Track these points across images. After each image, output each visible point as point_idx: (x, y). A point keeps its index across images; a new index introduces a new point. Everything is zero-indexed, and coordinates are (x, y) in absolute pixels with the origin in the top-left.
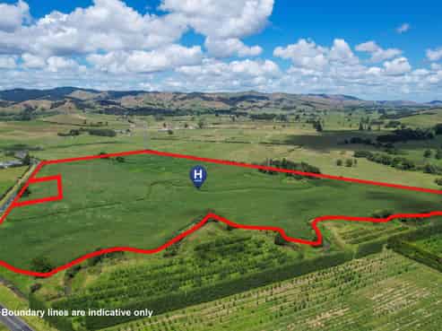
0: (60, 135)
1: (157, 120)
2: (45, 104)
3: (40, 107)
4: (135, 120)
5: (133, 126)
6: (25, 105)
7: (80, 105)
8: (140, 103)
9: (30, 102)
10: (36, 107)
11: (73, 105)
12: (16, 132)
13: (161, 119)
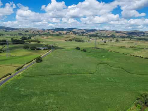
0: (66, 41)
1: (100, 38)
2: (64, 32)
3: (63, 33)
4: (92, 38)
5: (91, 39)
6: (59, 32)
7: (75, 33)
8: (94, 33)
9: (60, 32)
10: (62, 33)
11: (72, 33)
12: (53, 39)
13: (101, 38)
